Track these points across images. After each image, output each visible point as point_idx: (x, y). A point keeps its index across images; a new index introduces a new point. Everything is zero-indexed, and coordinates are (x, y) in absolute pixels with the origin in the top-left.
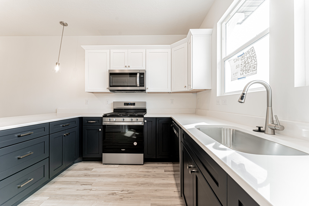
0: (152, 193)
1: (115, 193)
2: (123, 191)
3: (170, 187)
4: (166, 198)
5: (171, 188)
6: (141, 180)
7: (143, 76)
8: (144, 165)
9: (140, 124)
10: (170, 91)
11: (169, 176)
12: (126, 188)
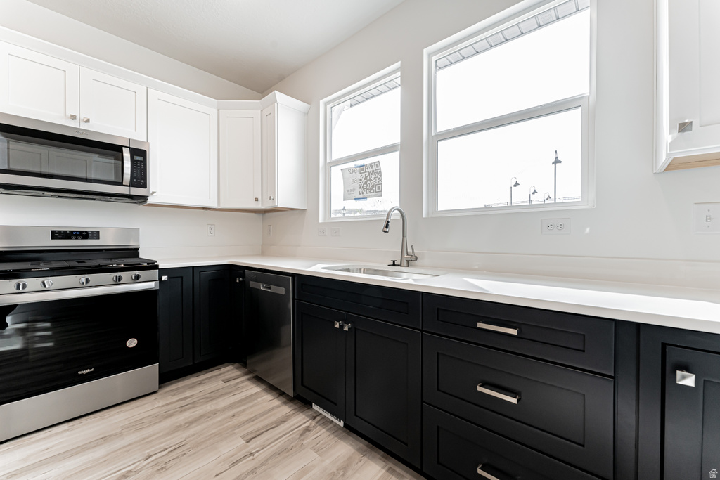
0: (229, 423)
1: (131, 471)
2: (150, 457)
3: (256, 399)
4: (262, 416)
5: (259, 399)
6: (183, 418)
7: (141, 159)
8: (159, 393)
9: (151, 285)
10: (215, 205)
11: (241, 385)
12: (153, 449)
